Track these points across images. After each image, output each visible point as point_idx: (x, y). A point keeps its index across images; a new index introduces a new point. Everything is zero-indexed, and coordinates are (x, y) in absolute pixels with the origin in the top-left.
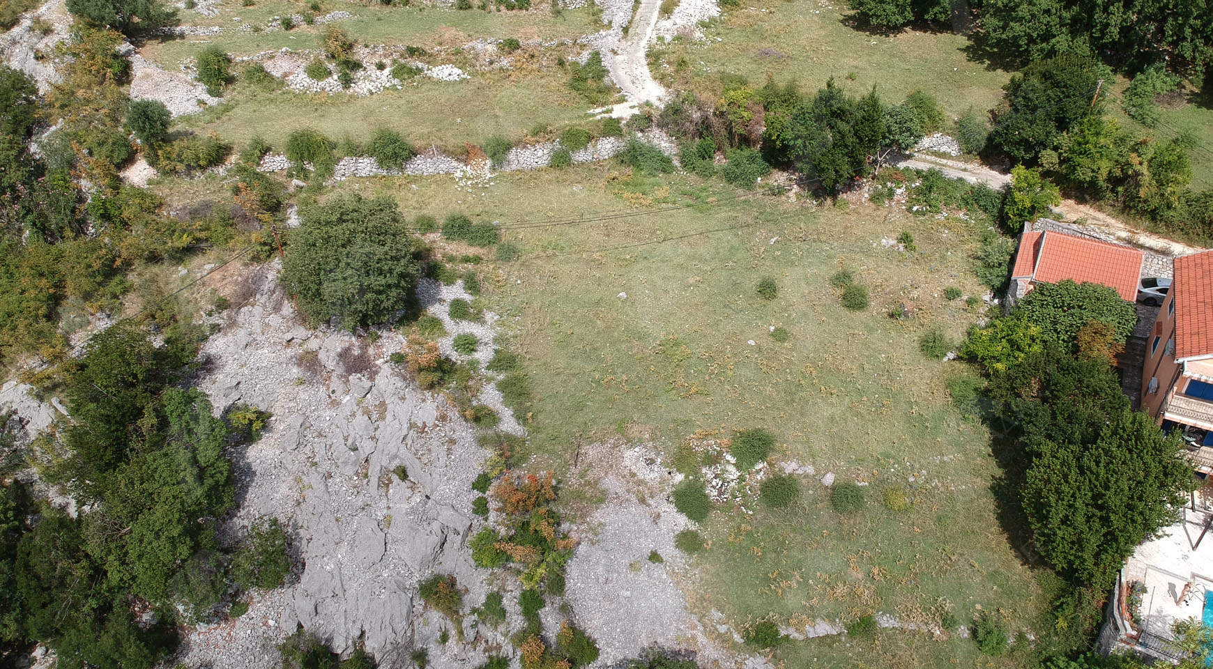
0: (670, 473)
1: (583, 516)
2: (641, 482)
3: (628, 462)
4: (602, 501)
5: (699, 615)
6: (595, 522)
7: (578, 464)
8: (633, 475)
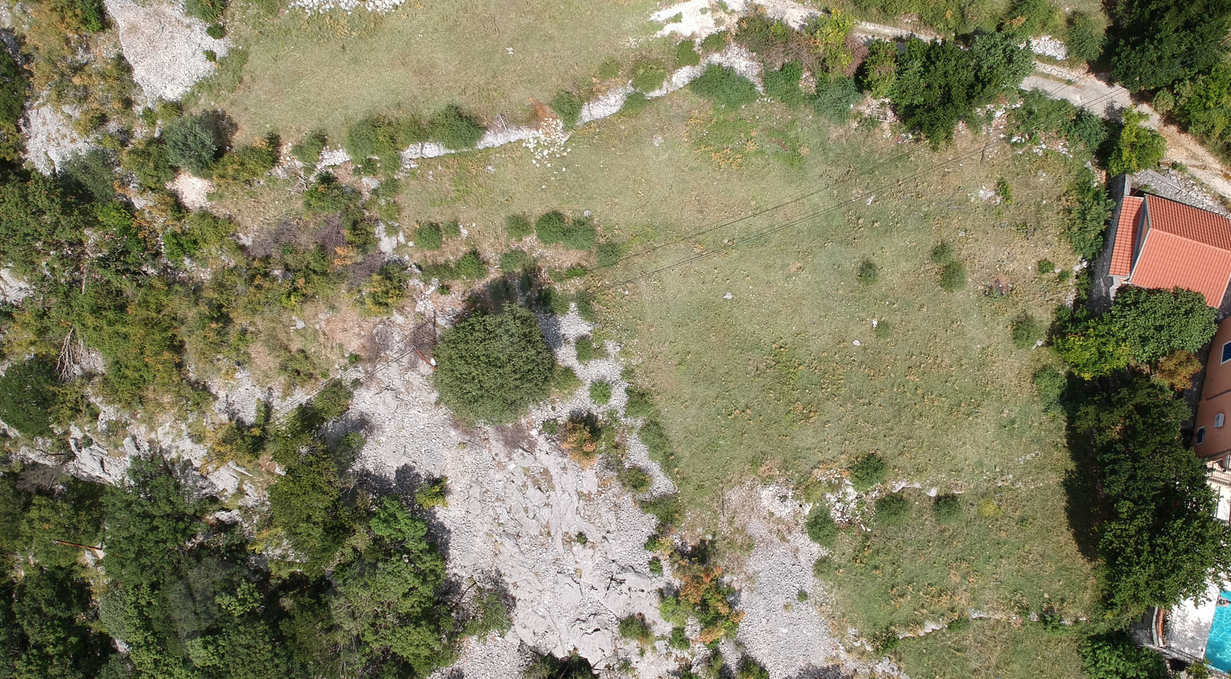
0: (801, 506)
1: (740, 566)
2: (780, 520)
3: (765, 503)
4: (750, 547)
5: (840, 637)
6: (751, 572)
7: (725, 511)
8: (772, 514)
